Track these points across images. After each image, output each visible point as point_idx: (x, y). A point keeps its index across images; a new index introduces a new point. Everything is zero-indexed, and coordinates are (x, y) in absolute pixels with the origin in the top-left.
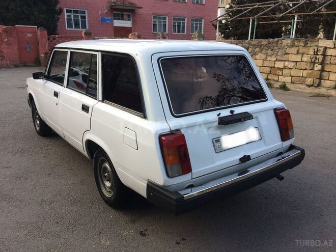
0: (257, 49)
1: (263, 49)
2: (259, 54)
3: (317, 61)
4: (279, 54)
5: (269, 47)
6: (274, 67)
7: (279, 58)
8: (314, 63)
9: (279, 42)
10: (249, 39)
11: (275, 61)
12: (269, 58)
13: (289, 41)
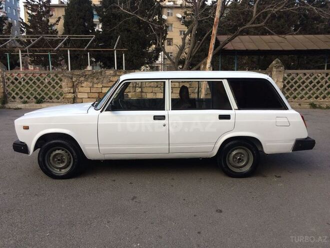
0: (82, 79)
1: (88, 78)
2: (85, 83)
3: (137, 86)
4: (105, 82)
5: (94, 77)
6: (102, 92)
7: (104, 85)
8: (136, 87)
9: (103, 73)
10: (70, 70)
11: (101, 88)
12: (95, 86)
13: (112, 72)
